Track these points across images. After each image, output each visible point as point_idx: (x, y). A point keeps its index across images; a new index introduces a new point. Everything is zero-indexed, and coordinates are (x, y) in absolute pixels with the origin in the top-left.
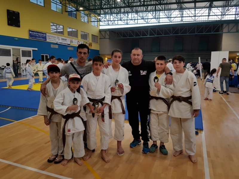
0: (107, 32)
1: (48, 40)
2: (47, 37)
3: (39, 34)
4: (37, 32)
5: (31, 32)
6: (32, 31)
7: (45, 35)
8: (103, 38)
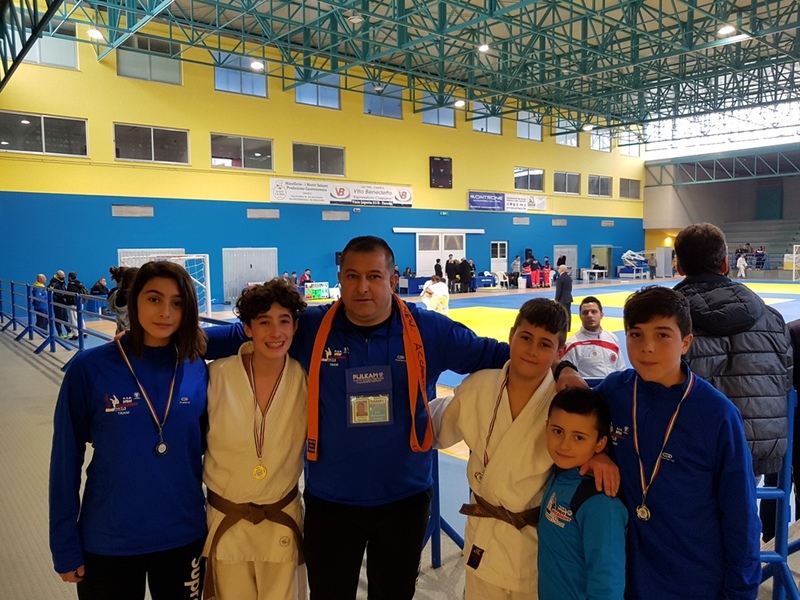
0: (667, 167)
1: (508, 209)
2: (506, 202)
3: (489, 197)
4: (485, 194)
5: (472, 196)
6: (475, 193)
7: (500, 198)
8: (656, 184)
